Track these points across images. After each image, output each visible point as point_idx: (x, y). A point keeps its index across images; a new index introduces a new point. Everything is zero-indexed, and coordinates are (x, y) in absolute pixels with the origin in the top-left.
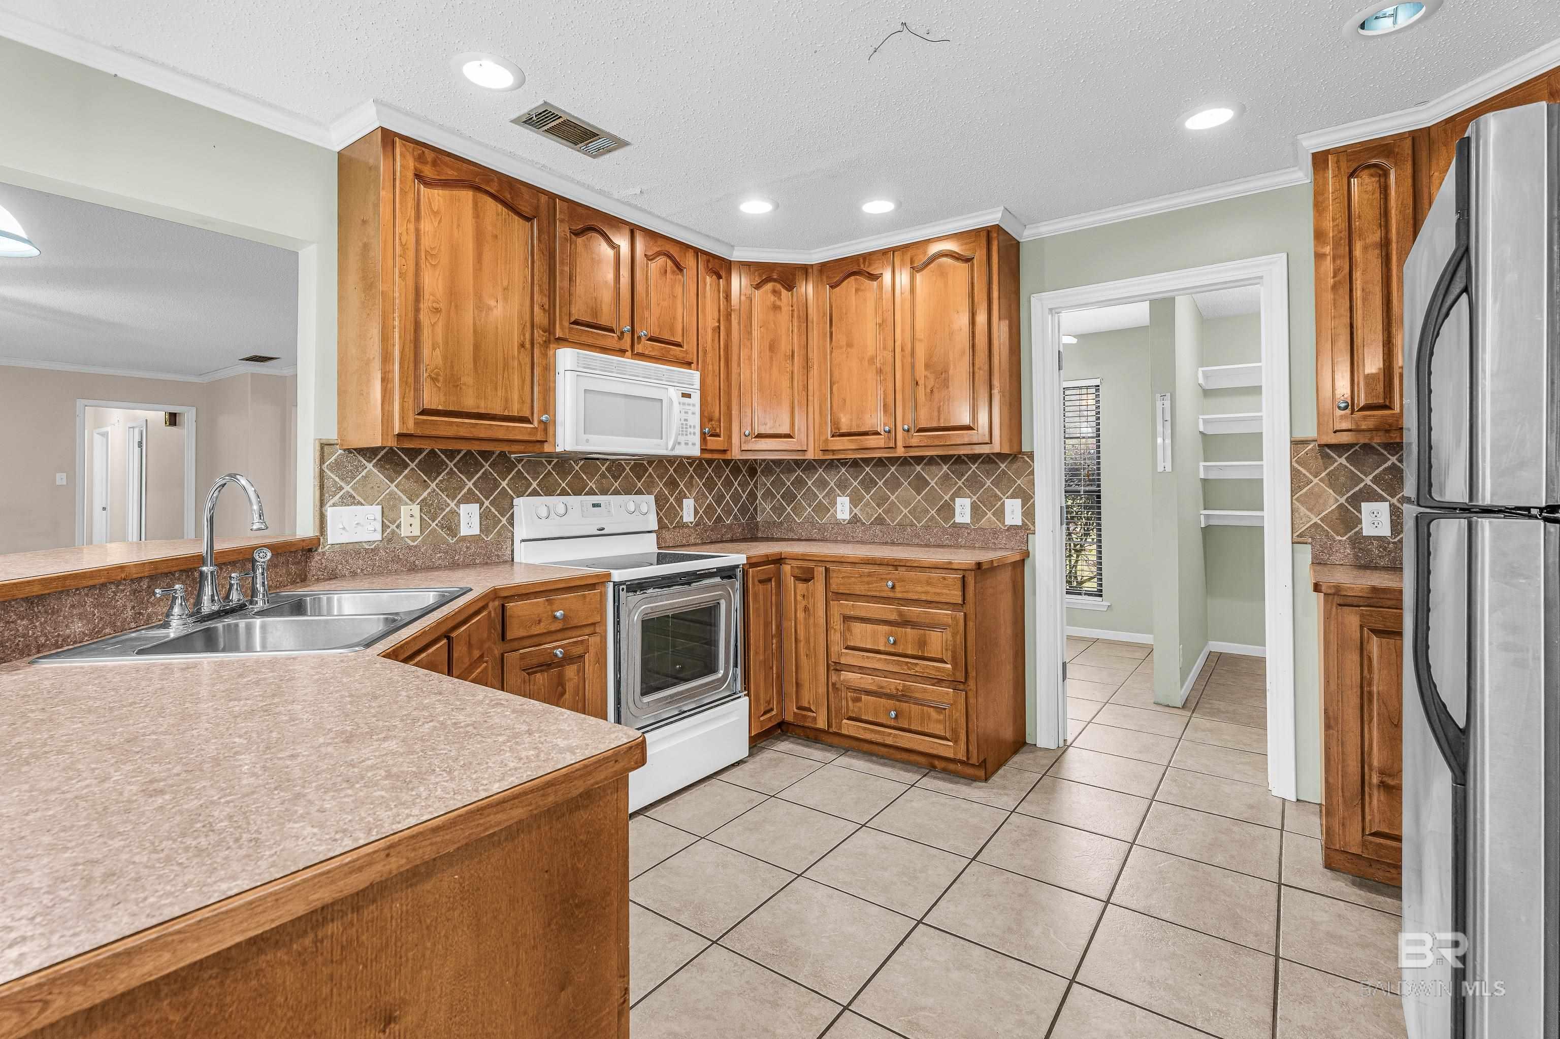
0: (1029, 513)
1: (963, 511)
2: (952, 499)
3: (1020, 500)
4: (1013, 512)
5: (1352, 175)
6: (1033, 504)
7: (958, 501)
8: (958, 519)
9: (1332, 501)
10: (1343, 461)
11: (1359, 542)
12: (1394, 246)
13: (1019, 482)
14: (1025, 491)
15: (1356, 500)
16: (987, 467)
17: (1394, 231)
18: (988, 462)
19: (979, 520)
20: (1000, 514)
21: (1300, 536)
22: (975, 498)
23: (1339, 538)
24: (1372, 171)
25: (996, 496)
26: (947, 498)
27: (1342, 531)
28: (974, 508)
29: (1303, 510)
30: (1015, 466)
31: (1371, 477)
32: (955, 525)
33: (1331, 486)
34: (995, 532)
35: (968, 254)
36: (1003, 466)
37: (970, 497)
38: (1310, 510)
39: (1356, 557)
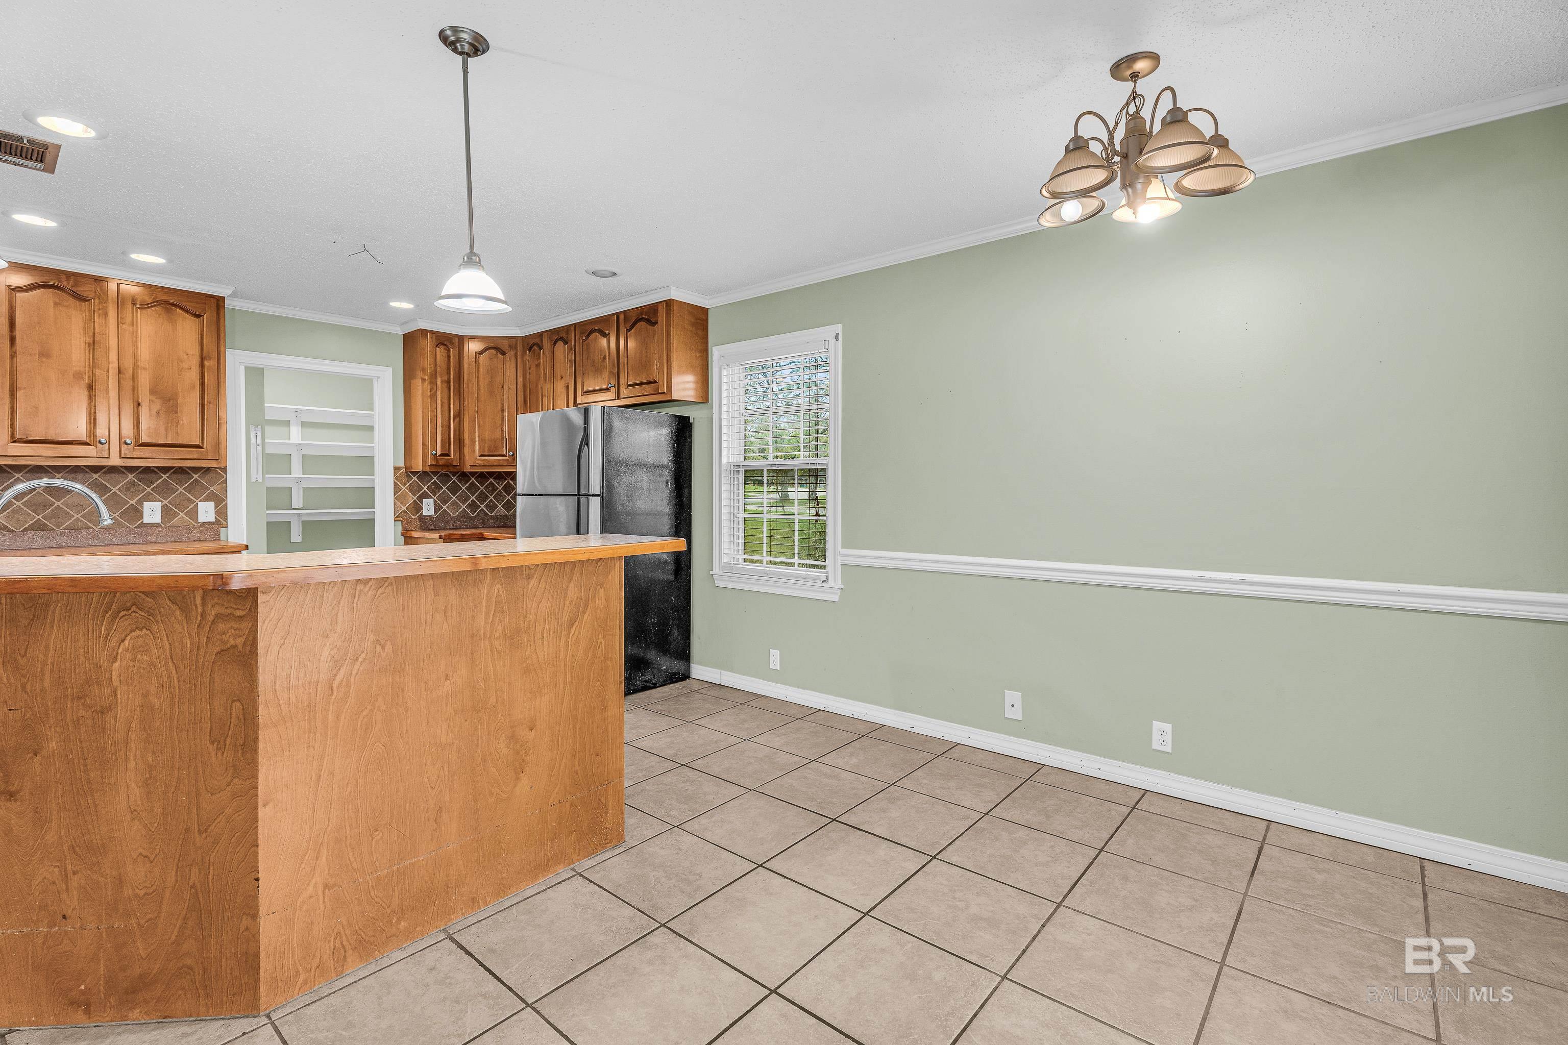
0: (222, 512)
1: (152, 512)
2: (141, 502)
3: (213, 503)
4: (206, 511)
5: (437, 346)
6: (226, 505)
7: (147, 505)
8: (147, 519)
9: (411, 498)
10: (415, 478)
11: (422, 518)
12: (452, 384)
13: (212, 489)
14: (217, 495)
15: (421, 498)
16: (180, 477)
17: (452, 377)
18: (181, 473)
19: (170, 520)
20: (194, 513)
21: (397, 517)
22: (165, 502)
23: (414, 517)
24: (445, 347)
25: (189, 499)
26: (133, 502)
27: (414, 514)
28: (166, 511)
29: (399, 504)
30: (208, 477)
31: (426, 487)
32: (143, 525)
33: (411, 491)
34: (189, 529)
35: (198, 312)
36: (196, 476)
37: (160, 501)
38: (402, 503)
39: (422, 526)
